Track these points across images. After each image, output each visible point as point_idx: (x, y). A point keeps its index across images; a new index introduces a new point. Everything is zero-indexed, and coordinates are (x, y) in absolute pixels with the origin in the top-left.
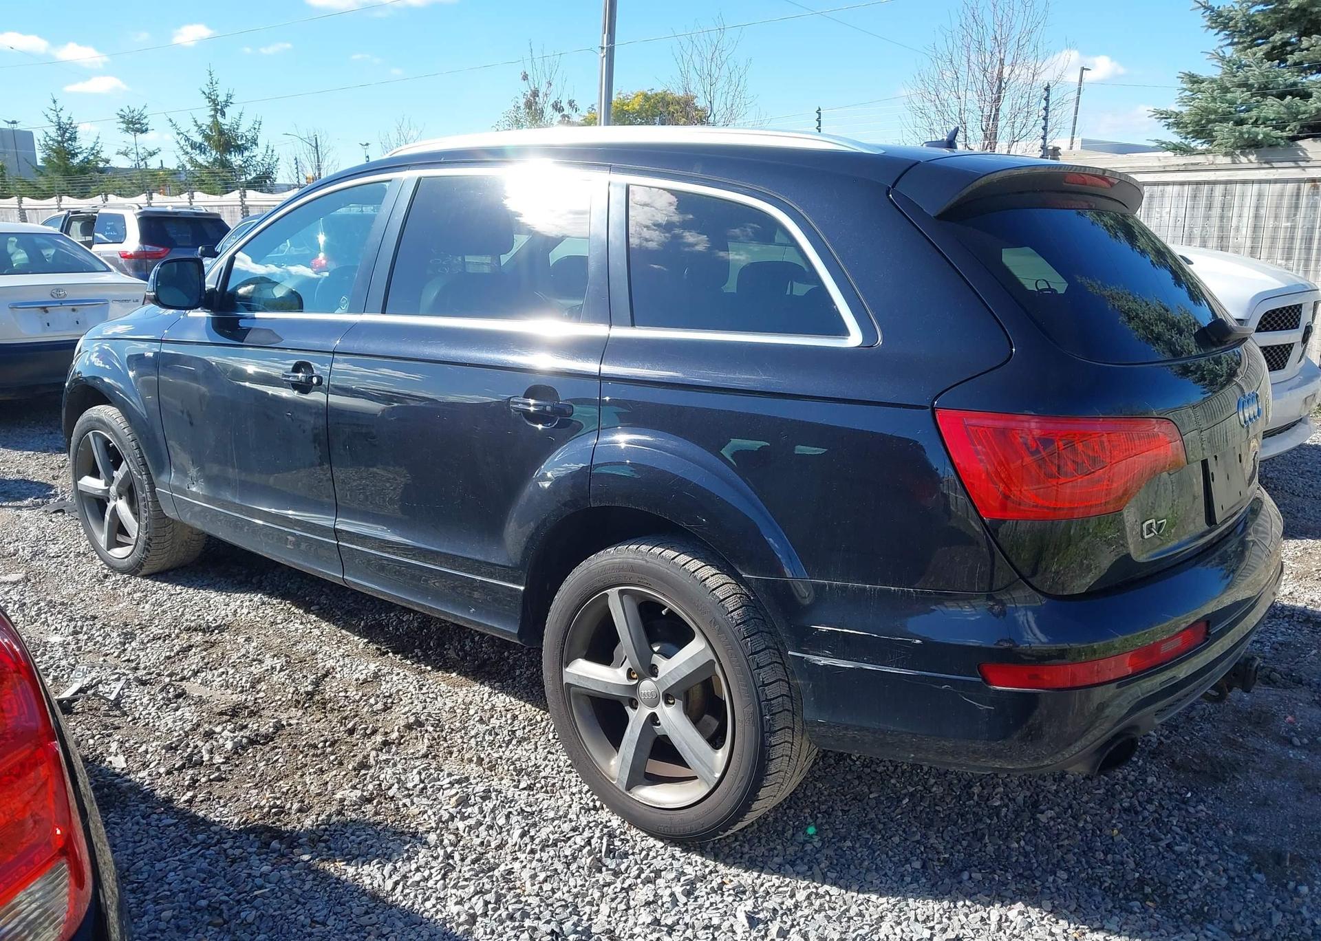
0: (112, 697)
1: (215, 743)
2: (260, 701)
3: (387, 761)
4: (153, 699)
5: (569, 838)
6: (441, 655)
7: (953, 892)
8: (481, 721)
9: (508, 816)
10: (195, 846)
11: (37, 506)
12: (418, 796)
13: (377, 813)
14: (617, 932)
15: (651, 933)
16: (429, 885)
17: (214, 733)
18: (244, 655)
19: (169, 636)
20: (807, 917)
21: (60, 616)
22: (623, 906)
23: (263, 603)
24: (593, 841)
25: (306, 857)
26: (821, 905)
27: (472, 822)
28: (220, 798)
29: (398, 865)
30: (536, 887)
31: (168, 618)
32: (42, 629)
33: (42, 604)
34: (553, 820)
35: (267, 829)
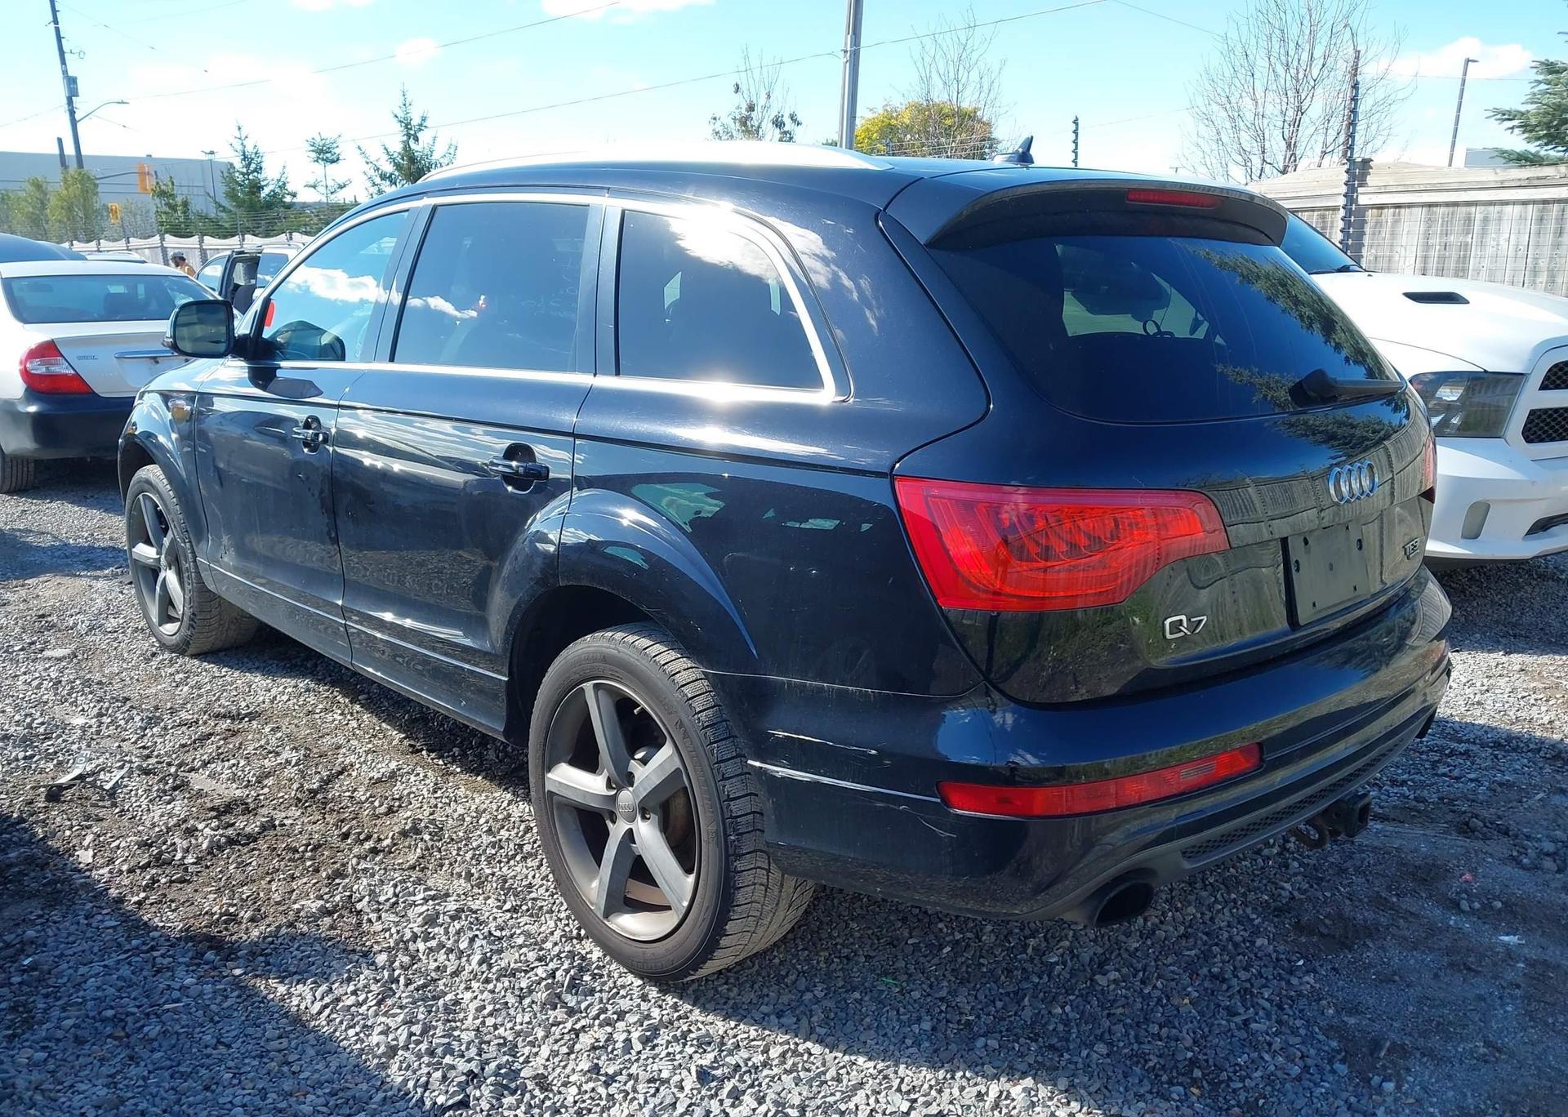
0: (107, 787)
1: (193, 841)
2: (262, 797)
3: (365, 870)
4: (148, 791)
5: (533, 969)
6: (480, 756)
7: (955, 1061)
8: (490, 831)
9: (472, 940)
10: (126, 951)
11: (115, 576)
12: (386, 911)
13: (332, 927)
14: (550, 1078)
15: (586, 1083)
16: (361, 1011)
17: (197, 830)
18: (261, 746)
19: (197, 722)
20: (773, 1077)
21: (90, 696)
22: (565, 1050)
23: (308, 690)
24: (558, 974)
25: (238, 972)
26: (794, 1064)
27: (433, 943)
28: (172, 901)
29: (334, 987)
30: (478, 1022)
31: (202, 703)
32: (70, 709)
33: (78, 682)
34: (521, 947)
35: (209, 938)
